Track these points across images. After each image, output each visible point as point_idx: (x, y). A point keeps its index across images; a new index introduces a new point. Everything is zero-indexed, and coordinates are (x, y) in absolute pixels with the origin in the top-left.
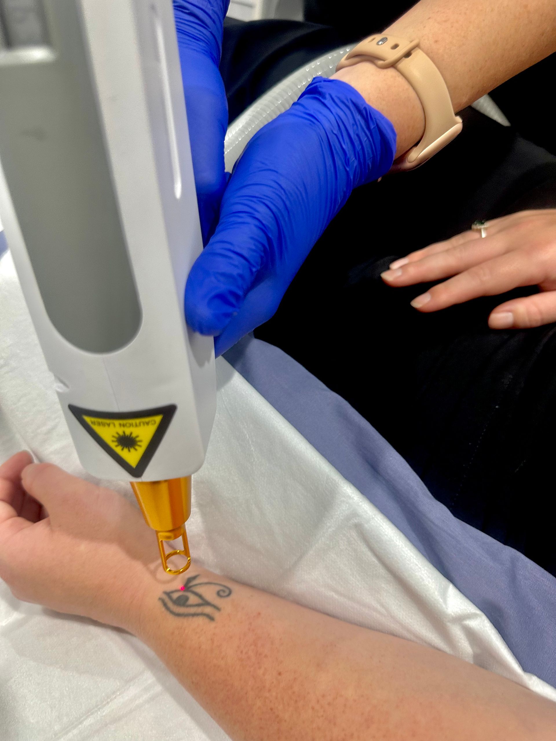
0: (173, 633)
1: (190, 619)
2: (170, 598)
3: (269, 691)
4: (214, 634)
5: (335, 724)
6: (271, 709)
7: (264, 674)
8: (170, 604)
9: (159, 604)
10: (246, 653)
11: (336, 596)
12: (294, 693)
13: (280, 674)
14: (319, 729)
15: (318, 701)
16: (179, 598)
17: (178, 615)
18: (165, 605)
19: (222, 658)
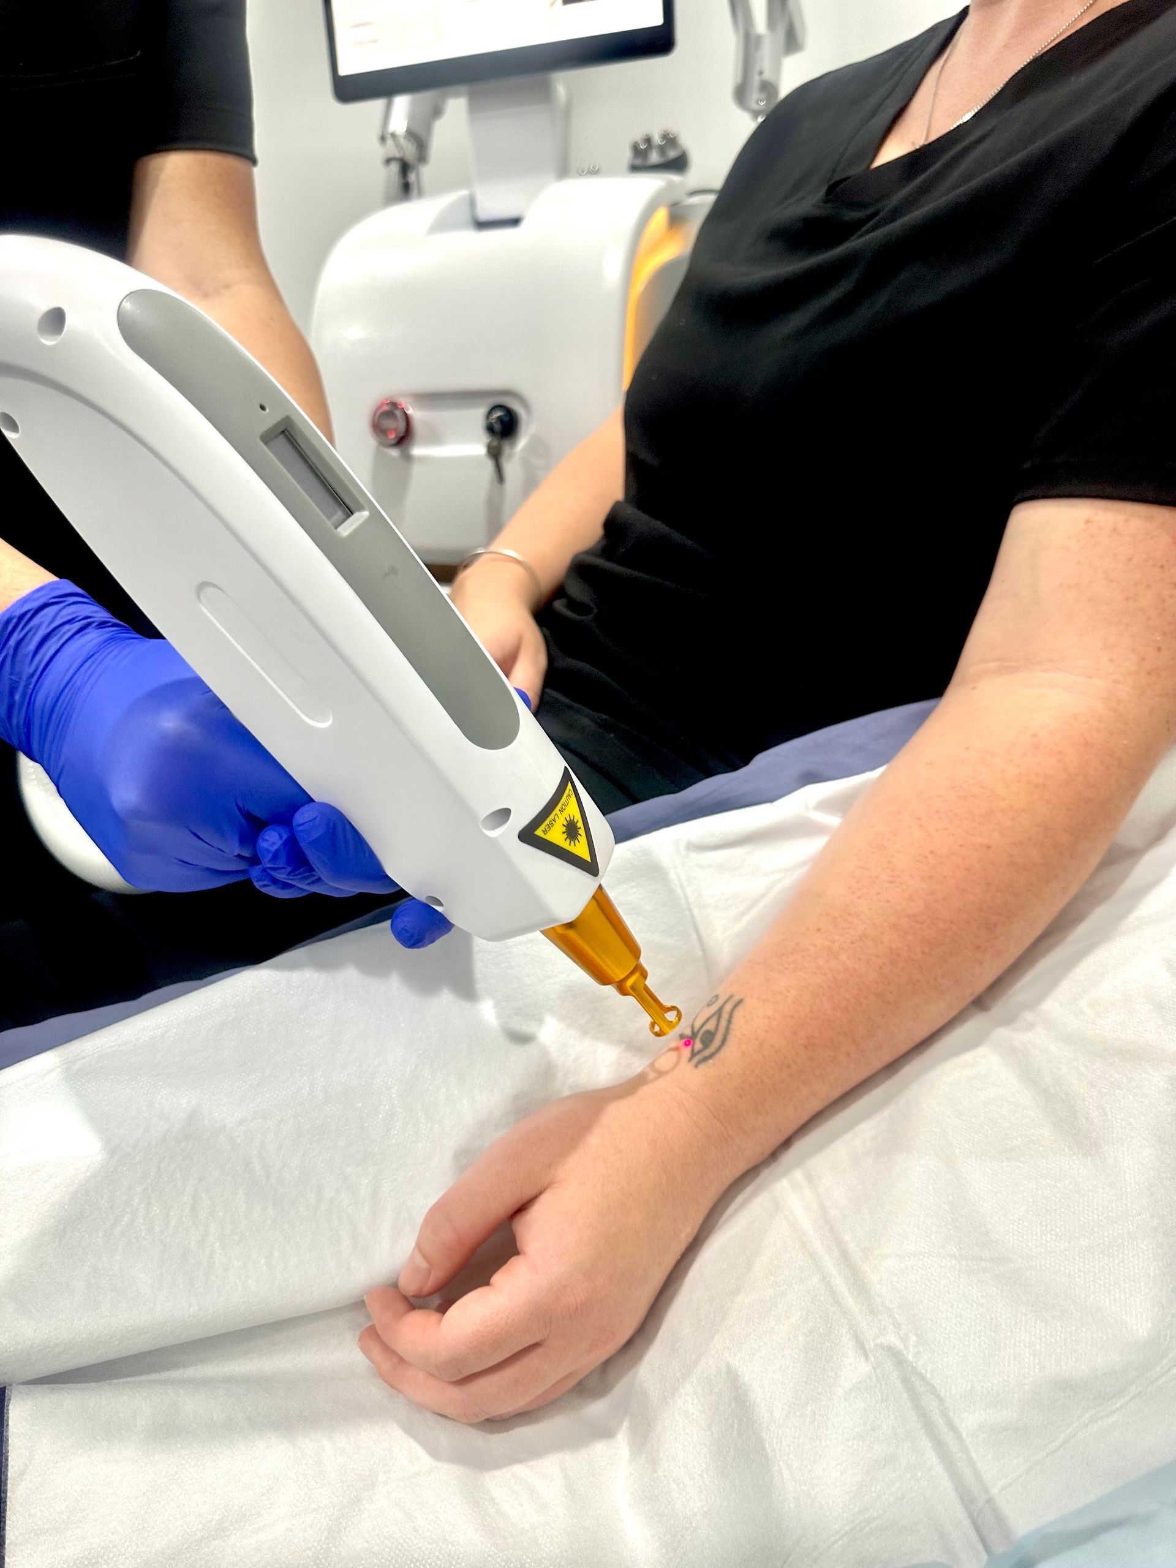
0: (743, 1053)
1: (732, 1026)
2: (699, 1052)
3: (833, 942)
4: (758, 998)
5: (877, 877)
6: (852, 943)
7: (815, 946)
8: (707, 1052)
9: (702, 1066)
10: (789, 964)
11: (748, 917)
12: (841, 916)
13: (819, 930)
14: (878, 894)
15: (854, 893)
16: (702, 1041)
17: (724, 1041)
18: (706, 1059)
19: (788, 991)
